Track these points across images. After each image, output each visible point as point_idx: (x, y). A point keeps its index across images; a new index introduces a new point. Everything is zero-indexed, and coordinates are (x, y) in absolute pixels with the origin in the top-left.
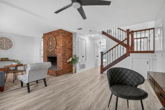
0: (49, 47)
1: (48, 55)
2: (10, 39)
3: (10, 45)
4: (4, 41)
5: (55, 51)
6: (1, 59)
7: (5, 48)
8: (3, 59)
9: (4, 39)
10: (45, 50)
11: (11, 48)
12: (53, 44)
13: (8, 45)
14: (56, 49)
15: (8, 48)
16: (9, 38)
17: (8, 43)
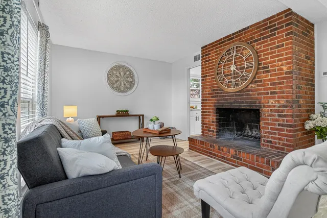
0: (224, 79)
1: (219, 103)
2: (131, 68)
3: (131, 82)
4: (122, 73)
5: (249, 91)
6: (117, 111)
7: (122, 89)
8: (120, 111)
9: (121, 69)
10: (208, 91)
11: (133, 87)
12: (243, 68)
13: (128, 82)
14: (256, 82)
15: (127, 88)
16: (129, 67)
17: (127, 77)
